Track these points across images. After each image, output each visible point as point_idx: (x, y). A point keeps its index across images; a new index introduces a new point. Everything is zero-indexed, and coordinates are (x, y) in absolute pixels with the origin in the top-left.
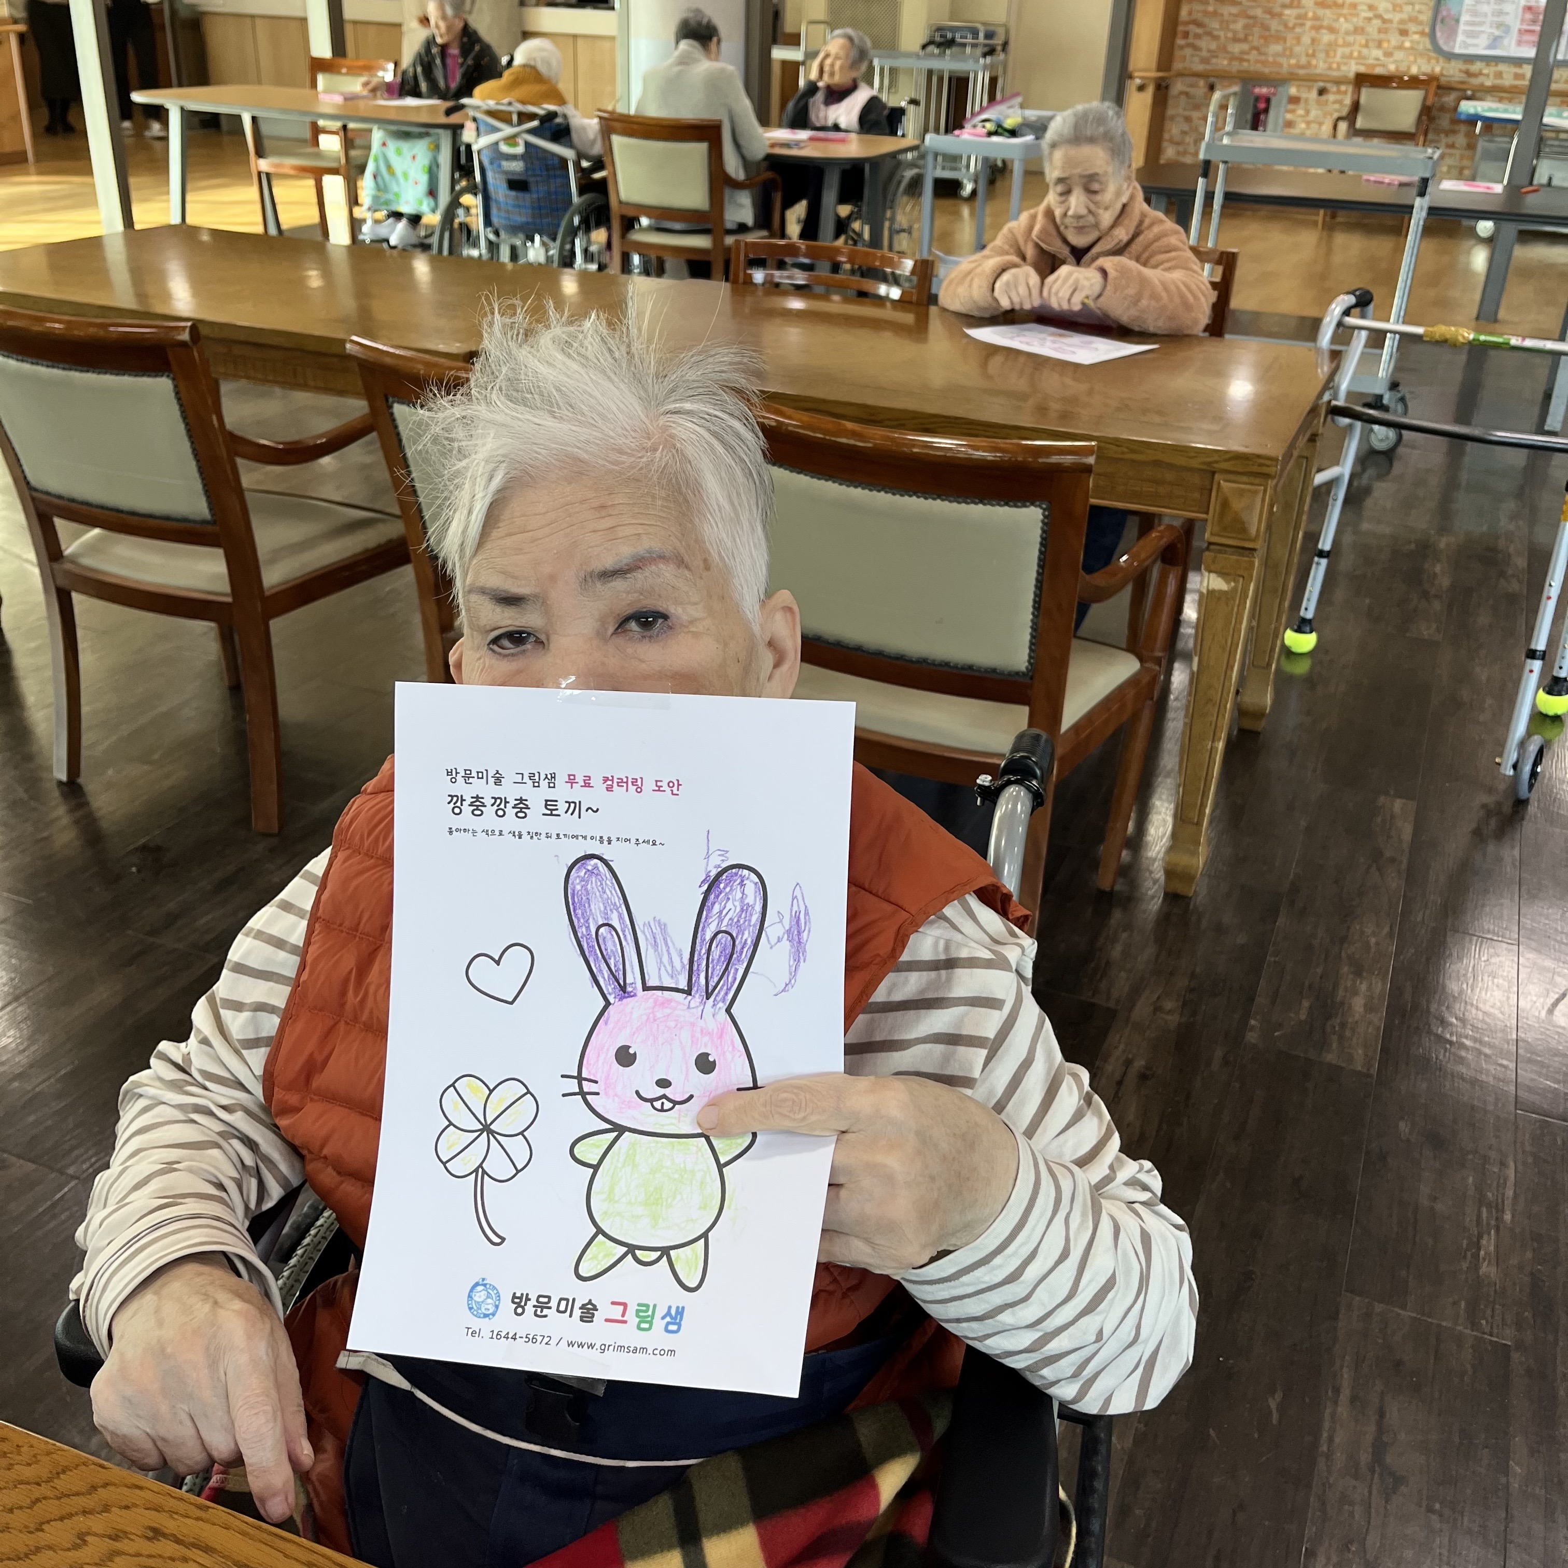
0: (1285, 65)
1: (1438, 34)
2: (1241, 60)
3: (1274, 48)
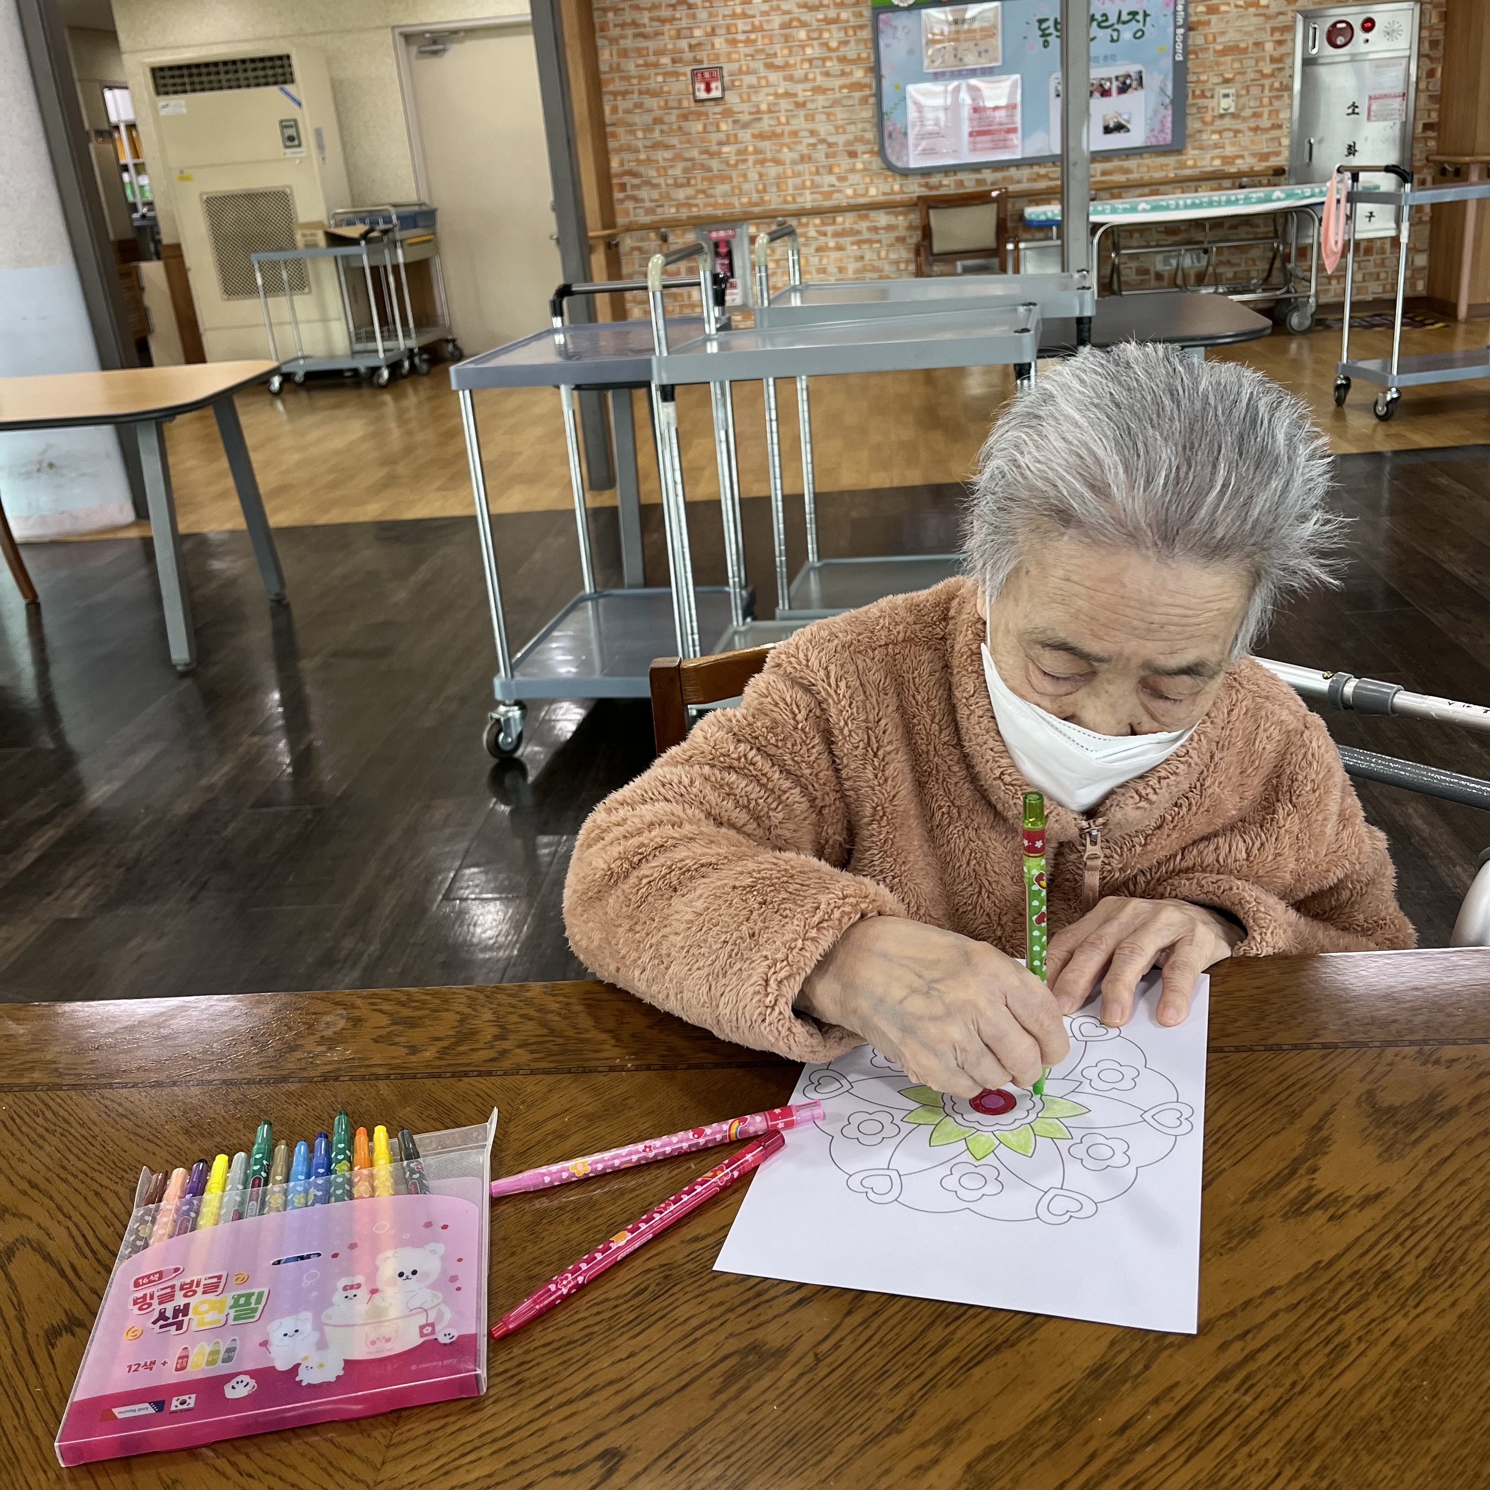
0: (737, 204)
1: (889, 151)
2: (690, 206)
3: (721, 189)
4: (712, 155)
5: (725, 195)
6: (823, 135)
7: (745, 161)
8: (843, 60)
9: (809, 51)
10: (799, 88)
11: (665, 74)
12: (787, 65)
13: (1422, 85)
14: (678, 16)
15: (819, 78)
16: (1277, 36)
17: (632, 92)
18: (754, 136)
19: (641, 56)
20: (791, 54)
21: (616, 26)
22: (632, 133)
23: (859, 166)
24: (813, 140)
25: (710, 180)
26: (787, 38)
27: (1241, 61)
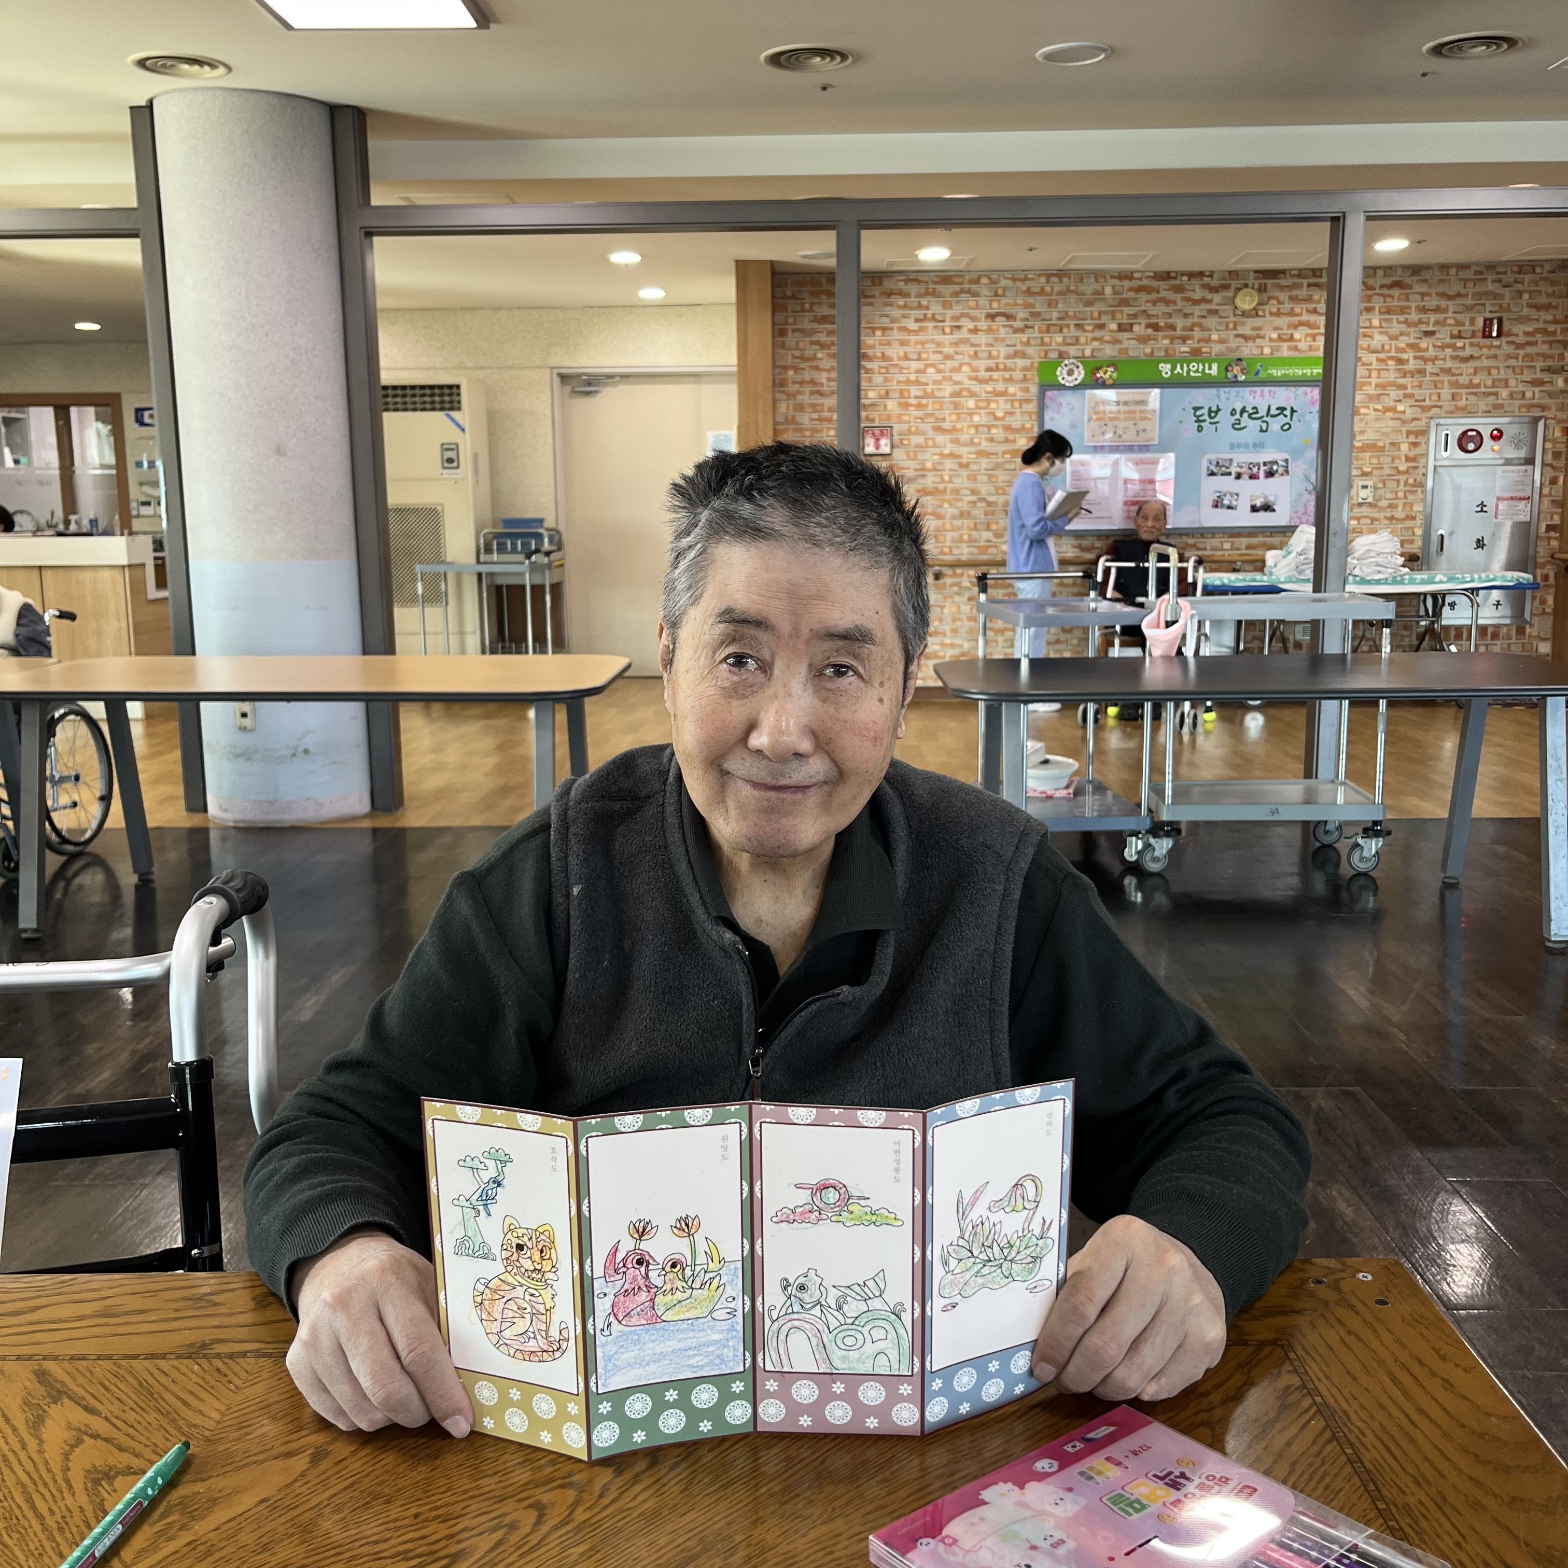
6: (983, 494)
9: (976, 418)
10: (963, 451)
12: (954, 430)
13: (1546, 491)
15: (984, 443)
16: (1412, 439)
18: (917, 491)
19: (815, 411)
20: (958, 420)
21: (794, 383)
24: (973, 498)
26: (956, 406)
27: (1378, 458)
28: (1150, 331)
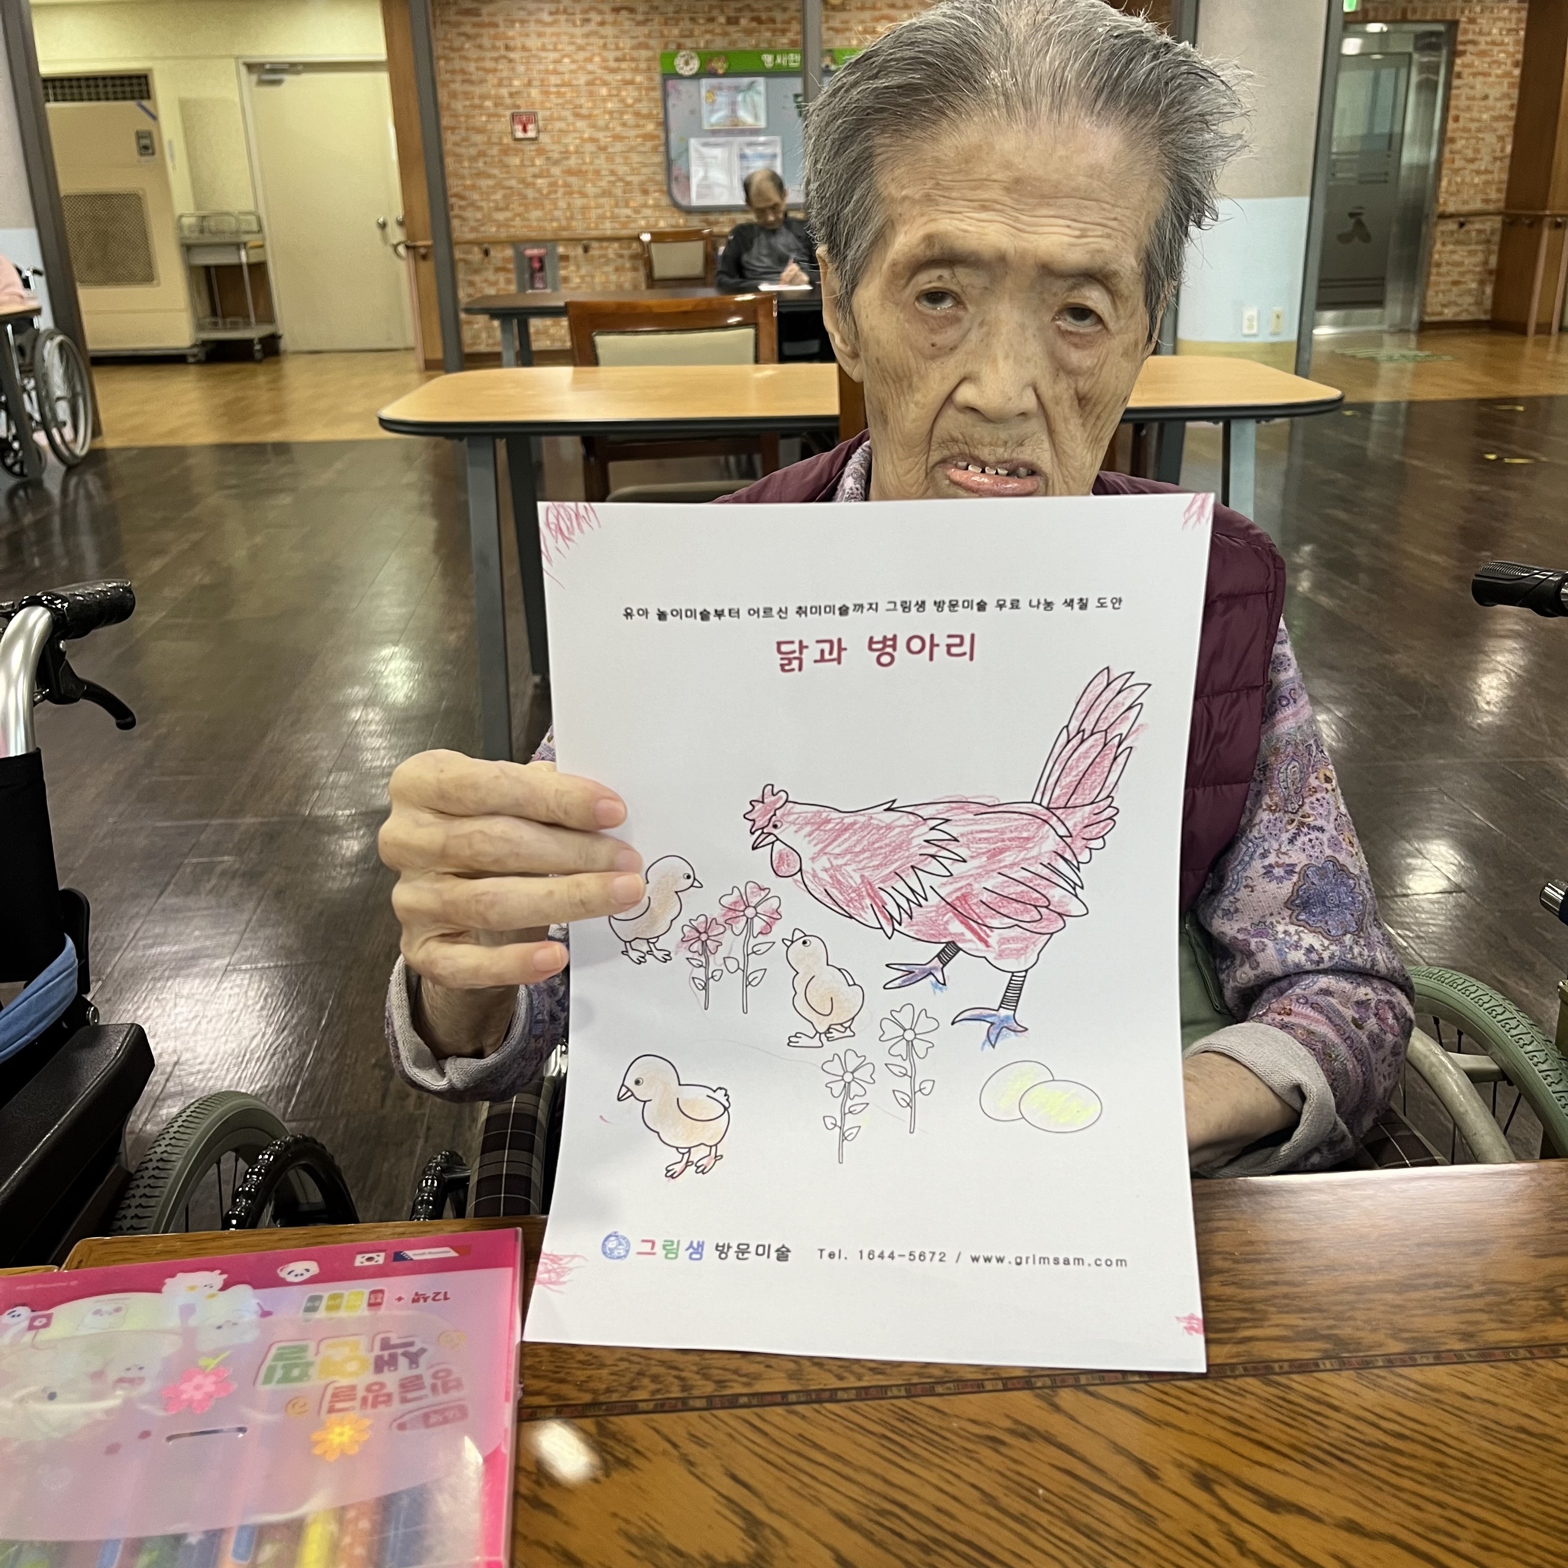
0: (548, 228)
1: (675, 191)
2: (508, 226)
3: (535, 214)
4: (528, 185)
5: (538, 220)
6: (620, 173)
7: (556, 192)
8: (637, 114)
9: (609, 105)
10: (600, 135)
11: (490, 115)
12: (591, 115)
14: (500, 67)
15: (619, 129)
17: (459, 128)
18: (564, 172)
19: (467, 99)
20: (594, 107)
21: (447, 72)
22: (460, 162)
23: (651, 202)
24: (612, 178)
25: (526, 206)
26: (591, 94)
28: (754, 24)
